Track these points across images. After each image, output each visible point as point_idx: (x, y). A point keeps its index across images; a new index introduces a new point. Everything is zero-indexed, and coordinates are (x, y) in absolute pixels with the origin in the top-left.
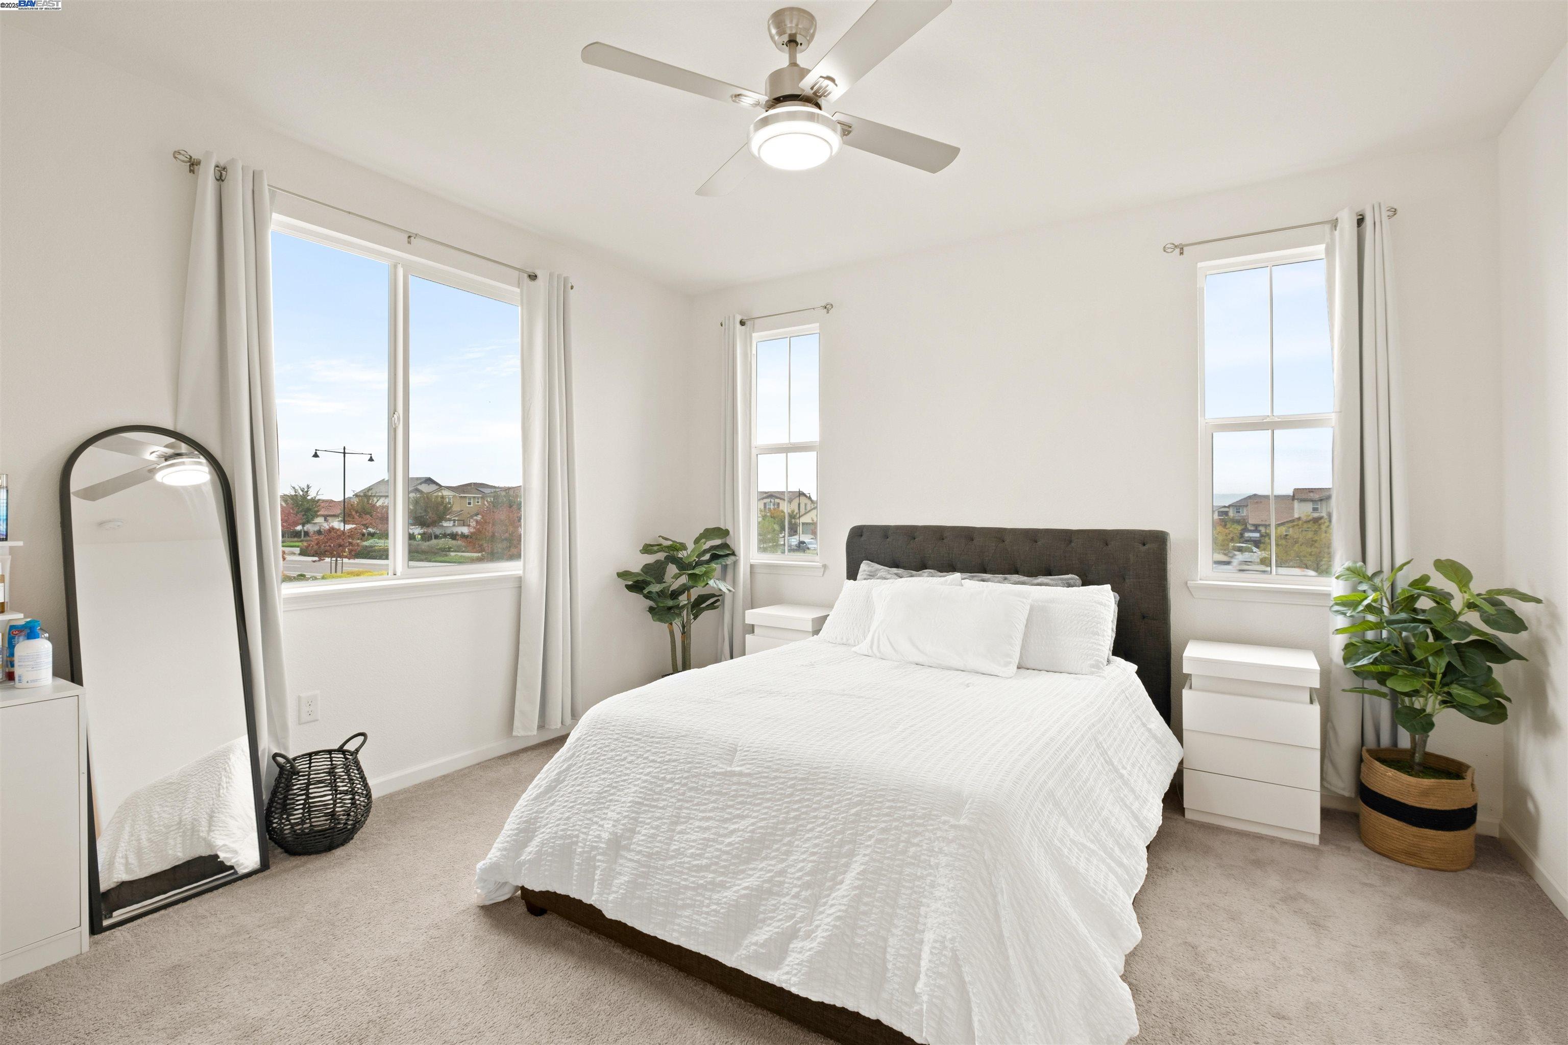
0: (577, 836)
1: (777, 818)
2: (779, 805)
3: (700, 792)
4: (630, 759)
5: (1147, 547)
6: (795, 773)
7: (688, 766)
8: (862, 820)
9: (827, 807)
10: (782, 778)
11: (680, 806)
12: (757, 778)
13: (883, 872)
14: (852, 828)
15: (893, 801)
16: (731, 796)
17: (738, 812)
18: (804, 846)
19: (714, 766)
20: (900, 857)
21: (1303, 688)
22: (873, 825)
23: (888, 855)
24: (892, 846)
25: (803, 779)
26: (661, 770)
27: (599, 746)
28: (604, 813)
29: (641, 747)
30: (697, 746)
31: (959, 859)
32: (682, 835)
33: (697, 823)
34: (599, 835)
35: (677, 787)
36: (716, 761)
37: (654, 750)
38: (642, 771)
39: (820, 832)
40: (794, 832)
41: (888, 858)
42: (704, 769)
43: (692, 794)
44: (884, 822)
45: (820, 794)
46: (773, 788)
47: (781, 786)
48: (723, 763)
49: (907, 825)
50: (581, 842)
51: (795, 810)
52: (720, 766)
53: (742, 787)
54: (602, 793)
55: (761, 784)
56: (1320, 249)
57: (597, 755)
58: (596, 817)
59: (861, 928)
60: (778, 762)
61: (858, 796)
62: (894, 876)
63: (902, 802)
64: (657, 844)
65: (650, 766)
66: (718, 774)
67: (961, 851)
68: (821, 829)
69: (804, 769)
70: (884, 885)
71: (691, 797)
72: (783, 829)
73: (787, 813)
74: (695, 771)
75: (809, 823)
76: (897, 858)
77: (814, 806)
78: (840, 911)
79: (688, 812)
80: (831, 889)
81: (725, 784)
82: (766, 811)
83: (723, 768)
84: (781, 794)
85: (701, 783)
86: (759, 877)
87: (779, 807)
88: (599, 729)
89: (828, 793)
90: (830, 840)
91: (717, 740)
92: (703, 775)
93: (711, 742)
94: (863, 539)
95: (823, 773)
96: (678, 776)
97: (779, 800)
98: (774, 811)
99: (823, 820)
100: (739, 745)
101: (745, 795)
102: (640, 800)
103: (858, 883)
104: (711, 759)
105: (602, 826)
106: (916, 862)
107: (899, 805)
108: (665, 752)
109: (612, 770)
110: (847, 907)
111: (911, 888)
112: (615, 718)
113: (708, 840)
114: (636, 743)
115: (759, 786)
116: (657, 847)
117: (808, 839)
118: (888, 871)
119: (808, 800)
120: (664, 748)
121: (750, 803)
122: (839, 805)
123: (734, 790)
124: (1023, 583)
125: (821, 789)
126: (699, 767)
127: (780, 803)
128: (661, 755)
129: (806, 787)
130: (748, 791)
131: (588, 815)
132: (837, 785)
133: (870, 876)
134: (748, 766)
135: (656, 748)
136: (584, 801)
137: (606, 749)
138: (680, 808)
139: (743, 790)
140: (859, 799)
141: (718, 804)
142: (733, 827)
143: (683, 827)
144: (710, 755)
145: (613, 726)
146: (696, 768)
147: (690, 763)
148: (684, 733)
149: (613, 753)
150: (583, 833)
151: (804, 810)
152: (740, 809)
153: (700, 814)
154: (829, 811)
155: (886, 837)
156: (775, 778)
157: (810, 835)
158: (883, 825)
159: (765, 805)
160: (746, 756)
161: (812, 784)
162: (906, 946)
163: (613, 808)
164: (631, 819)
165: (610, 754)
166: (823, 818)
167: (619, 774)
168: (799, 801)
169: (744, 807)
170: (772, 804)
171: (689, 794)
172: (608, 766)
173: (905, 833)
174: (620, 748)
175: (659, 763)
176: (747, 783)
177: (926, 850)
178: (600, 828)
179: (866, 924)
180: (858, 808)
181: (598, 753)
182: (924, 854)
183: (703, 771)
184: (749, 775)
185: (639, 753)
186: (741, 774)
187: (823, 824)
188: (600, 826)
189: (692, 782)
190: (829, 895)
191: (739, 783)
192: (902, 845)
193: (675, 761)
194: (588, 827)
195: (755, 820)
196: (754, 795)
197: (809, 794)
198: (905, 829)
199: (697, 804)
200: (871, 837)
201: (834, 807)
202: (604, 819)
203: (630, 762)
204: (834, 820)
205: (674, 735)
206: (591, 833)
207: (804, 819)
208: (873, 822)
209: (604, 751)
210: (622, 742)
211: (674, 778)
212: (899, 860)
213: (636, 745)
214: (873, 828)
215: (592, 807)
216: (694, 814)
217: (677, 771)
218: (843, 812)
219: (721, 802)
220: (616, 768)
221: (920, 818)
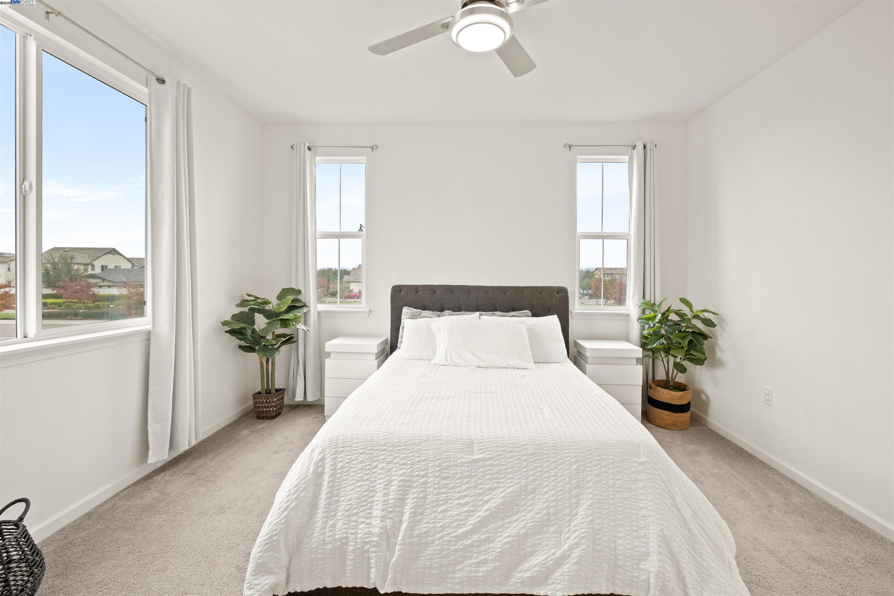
0: (347, 538)
1: (520, 484)
2: (519, 475)
3: (452, 479)
4: (380, 466)
5: (560, 295)
6: (526, 450)
7: (438, 462)
8: (581, 472)
9: (555, 468)
10: (516, 456)
11: (437, 492)
12: (497, 460)
13: (604, 501)
14: (576, 479)
15: (598, 456)
16: (480, 477)
17: (488, 486)
18: (544, 498)
19: (462, 458)
20: (611, 489)
21: (634, 358)
22: (589, 473)
23: (604, 490)
24: (605, 484)
25: (533, 454)
26: (413, 470)
27: (347, 461)
28: (369, 513)
29: (389, 455)
30: (440, 446)
31: (649, 482)
32: (444, 513)
33: (456, 502)
34: (369, 531)
35: (432, 479)
36: (461, 454)
37: (402, 456)
38: (395, 473)
39: (555, 485)
40: (534, 491)
41: (604, 492)
42: (452, 462)
43: (446, 481)
44: (596, 470)
45: (547, 461)
46: (511, 464)
47: (517, 462)
48: (467, 455)
49: (611, 468)
50: (351, 542)
51: (532, 475)
52: (466, 457)
53: (487, 468)
54: (361, 498)
55: (502, 463)
56: (626, 158)
57: (347, 469)
58: (361, 517)
59: (599, 539)
60: (510, 446)
61: (574, 457)
62: (611, 502)
63: (604, 455)
64: (425, 525)
65: (402, 469)
66: (465, 463)
67: (649, 476)
68: (554, 483)
69: (532, 447)
70: (606, 509)
71: (445, 484)
72: (526, 490)
73: (526, 479)
74: (444, 464)
75: (543, 482)
76: (610, 490)
77: (545, 470)
78: (583, 533)
79: (446, 495)
80: (570, 521)
81: (473, 469)
82: (510, 481)
83: (469, 458)
84: (519, 467)
85: (452, 472)
86: (515, 527)
87: (519, 476)
88: (341, 447)
89: (553, 460)
90: (562, 489)
91: (454, 439)
92: (452, 467)
93: (450, 442)
94: (402, 293)
95: (544, 447)
96: (431, 471)
97: (518, 471)
98: (516, 479)
99: (554, 478)
100: (474, 439)
101: (491, 473)
102: (401, 496)
103: (590, 512)
104: (456, 453)
105: (370, 524)
106: (622, 489)
107: (603, 457)
108: (413, 456)
109: (365, 478)
110: (587, 529)
111: (623, 506)
112: (355, 437)
113: (469, 512)
114: (383, 453)
115: (500, 465)
116: (425, 527)
117: (546, 492)
118: (606, 499)
119: (540, 467)
120: (411, 453)
121: (497, 478)
122: (563, 466)
123: (481, 472)
124: (504, 316)
125: (547, 458)
126: (448, 461)
127: (520, 473)
128: (410, 458)
129: (536, 459)
130: (493, 470)
131: (352, 518)
132: (557, 453)
133: (596, 506)
134: (488, 453)
135: (404, 454)
136: (344, 508)
137: (355, 462)
138: (438, 494)
139: (488, 470)
140: (576, 459)
141: (470, 484)
142: (487, 498)
143: (443, 507)
144: (454, 450)
145: (356, 443)
146: (446, 462)
147: (439, 459)
148: (425, 439)
149: (362, 465)
150: (352, 534)
151: (538, 474)
152: (489, 484)
153: (457, 495)
154: (557, 471)
155: (600, 478)
156: (511, 457)
157: (546, 490)
158: (596, 472)
159: (508, 477)
160: (482, 446)
161: (540, 456)
162: (629, 542)
163: (376, 507)
164: (397, 512)
165: (359, 465)
166: (554, 476)
167: (374, 479)
168: (533, 469)
169: (492, 481)
170: (514, 475)
171: (444, 482)
172: (360, 475)
173: (611, 474)
174: (367, 459)
175: (410, 464)
176: (490, 465)
177: (627, 481)
178: (368, 526)
179: (601, 536)
180: (577, 465)
181: (347, 467)
182: (626, 484)
183: (452, 463)
184: (490, 459)
185: (388, 460)
186: (484, 460)
187: (554, 480)
188: (367, 524)
189: (444, 473)
190: (569, 525)
191: (484, 466)
192: (611, 482)
193: (424, 460)
194: (356, 527)
195: (503, 489)
196: (498, 472)
197: (539, 463)
198: (611, 471)
199: (452, 488)
200: (589, 481)
201: (560, 467)
202: (370, 518)
203: (382, 469)
204: (562, 476)
205: (417, 441)
206: (359, 531)
207: (539, 480)
208: (588, 471)
209: (353, 464)
210: (369, 454)
211: (428, 473)
212: (611, 491)
213: (384, 454)
214: (590, 475)
215: (355, 511)
216: (451, 496)
217: (428, 467)
218: (567, 469)
219: (472, 482)
220: (369, 476)
221: (618, 462)
